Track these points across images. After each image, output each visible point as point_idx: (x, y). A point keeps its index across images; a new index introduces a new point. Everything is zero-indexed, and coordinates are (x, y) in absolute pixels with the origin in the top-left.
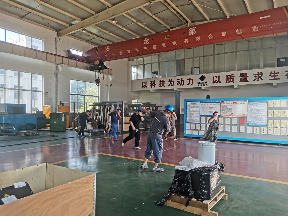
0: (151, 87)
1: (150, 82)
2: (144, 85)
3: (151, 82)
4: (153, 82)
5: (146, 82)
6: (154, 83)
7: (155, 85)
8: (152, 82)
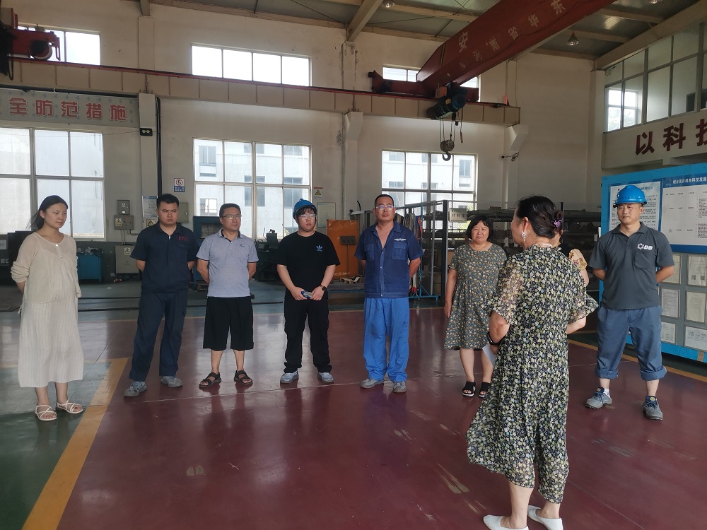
0: (668, 150)
1: (665, 130)
2: (644, 145)
3: (668, 130)
4: (676, 130)
5: (651, 133)
6: (678, 133)
7: (682, 139)
8: (672, 131)
